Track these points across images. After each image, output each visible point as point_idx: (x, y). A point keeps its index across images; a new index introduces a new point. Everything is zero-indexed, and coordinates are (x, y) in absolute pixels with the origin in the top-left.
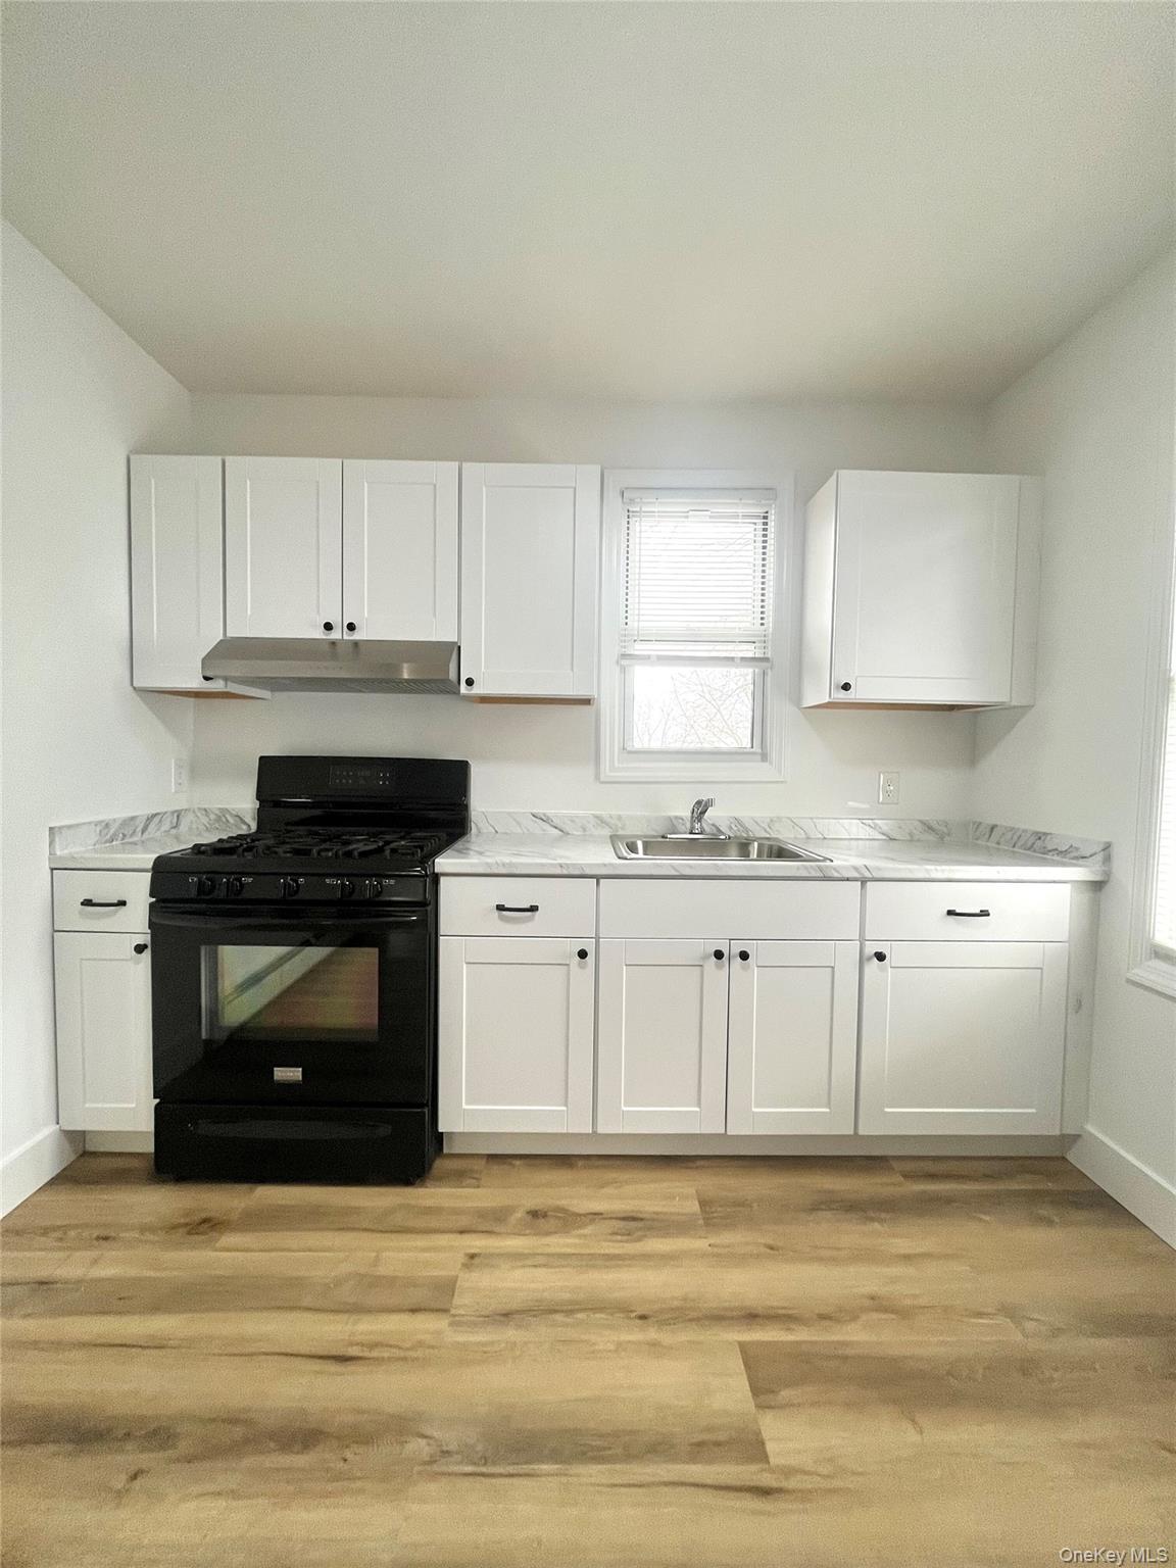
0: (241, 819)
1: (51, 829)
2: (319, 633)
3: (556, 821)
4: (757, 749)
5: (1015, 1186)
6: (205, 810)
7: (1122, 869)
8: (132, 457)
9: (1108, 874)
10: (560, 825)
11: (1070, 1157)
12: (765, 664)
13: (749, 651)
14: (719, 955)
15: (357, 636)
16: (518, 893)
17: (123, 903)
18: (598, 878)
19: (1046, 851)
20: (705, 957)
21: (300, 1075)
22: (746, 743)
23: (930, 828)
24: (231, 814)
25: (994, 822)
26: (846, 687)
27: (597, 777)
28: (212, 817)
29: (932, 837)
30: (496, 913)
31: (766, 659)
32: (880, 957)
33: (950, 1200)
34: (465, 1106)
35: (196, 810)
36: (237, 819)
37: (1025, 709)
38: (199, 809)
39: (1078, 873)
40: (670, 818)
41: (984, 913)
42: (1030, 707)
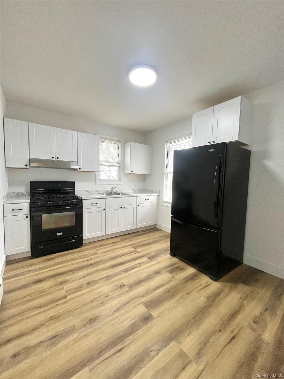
0: (23, 194)
1: (3, 196)
2: (51, 159)
3: (89, 192)
4: (118, 179)
5: (152, 230)
6: (14, 192)
7: (161, 194)
8: (5, 118)
9: (159, 194)
10: (90, 192)
11: (156, 227)
12: (119, 167)
13: (117, 165)
14: (121, 207)
15: (58, 160)
16: (94, 201)
17: (22, 209)
18: (106, 198)
19: (153, 192)
20: (119, 208)
21: (61, 234)
22: (117, 179)
23: (140, 190)
24: (21, 193)
25: (147, 189)
26: (132, 171)
27: (95, 184)
28: (15, 194)
29: (140, 192)
30: (91, 205)
31: (120, 166)
32: (139, 206)
33: (146, 233)
34: (87, 235)
35: (11, 193)
36: (22, 194)
37: (151, 175)
38: (12, 192)
39: (157, 194)
40: (107, 190)
41: (149, 199)
42: (151, 174)
